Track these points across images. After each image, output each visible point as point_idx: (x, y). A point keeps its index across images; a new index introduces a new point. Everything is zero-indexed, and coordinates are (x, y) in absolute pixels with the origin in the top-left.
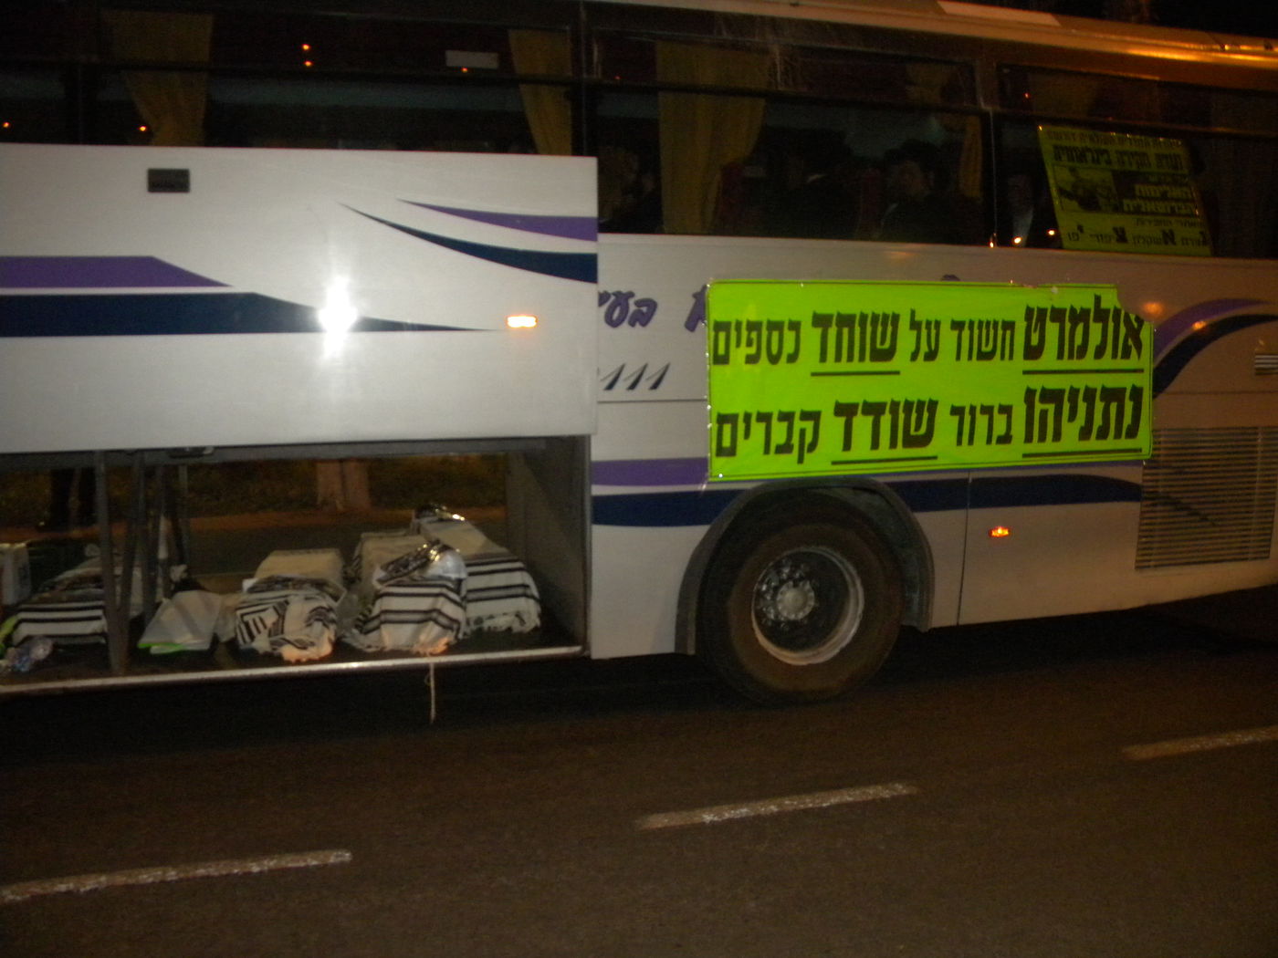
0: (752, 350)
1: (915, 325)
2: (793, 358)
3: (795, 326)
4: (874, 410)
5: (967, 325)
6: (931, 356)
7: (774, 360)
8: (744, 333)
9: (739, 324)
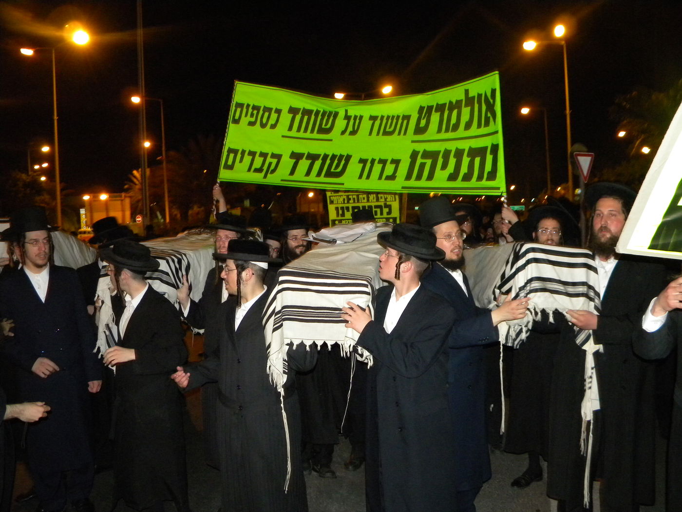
0: (253, 120)
1: (347, 118)
2: (273, 126)
3: (278, 112)
4: (313, 158)
5: (379, 118)
6: (353, 133)
7: (263, 126)
8: (250, 110)
9: (248, 106)
